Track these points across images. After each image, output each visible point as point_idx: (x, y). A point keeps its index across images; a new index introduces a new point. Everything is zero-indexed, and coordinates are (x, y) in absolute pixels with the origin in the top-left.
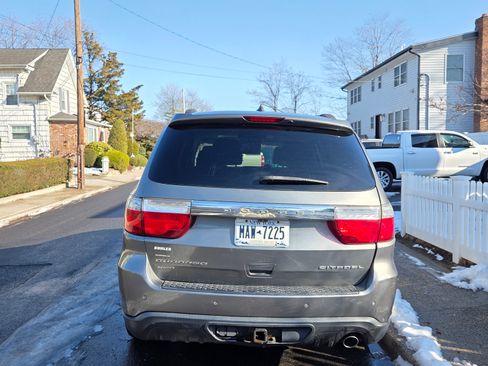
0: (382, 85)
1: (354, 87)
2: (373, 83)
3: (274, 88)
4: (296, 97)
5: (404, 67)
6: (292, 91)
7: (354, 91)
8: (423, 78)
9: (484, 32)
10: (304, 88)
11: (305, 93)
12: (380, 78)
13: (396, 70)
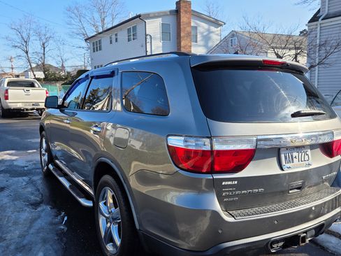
0: (118, 40)
1: (95, 40)
2: (111, 38)
3: (25, 35)
4: (43, 44)
5: (134, 28)
6: (40, 39)
7: (95, 43)
8: (148, 37)
9: (182, 11)
10: (50, 37)
11: (51, 41)
12: (116, 35)
13: (129, 30)
